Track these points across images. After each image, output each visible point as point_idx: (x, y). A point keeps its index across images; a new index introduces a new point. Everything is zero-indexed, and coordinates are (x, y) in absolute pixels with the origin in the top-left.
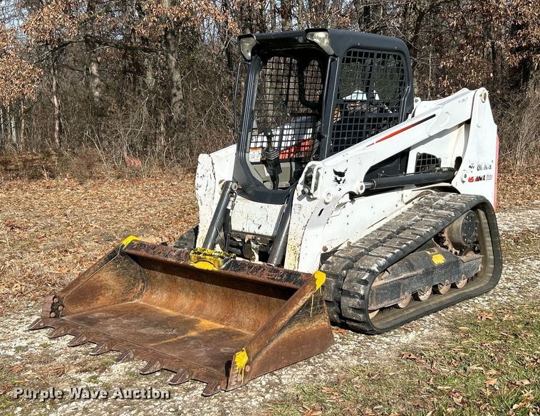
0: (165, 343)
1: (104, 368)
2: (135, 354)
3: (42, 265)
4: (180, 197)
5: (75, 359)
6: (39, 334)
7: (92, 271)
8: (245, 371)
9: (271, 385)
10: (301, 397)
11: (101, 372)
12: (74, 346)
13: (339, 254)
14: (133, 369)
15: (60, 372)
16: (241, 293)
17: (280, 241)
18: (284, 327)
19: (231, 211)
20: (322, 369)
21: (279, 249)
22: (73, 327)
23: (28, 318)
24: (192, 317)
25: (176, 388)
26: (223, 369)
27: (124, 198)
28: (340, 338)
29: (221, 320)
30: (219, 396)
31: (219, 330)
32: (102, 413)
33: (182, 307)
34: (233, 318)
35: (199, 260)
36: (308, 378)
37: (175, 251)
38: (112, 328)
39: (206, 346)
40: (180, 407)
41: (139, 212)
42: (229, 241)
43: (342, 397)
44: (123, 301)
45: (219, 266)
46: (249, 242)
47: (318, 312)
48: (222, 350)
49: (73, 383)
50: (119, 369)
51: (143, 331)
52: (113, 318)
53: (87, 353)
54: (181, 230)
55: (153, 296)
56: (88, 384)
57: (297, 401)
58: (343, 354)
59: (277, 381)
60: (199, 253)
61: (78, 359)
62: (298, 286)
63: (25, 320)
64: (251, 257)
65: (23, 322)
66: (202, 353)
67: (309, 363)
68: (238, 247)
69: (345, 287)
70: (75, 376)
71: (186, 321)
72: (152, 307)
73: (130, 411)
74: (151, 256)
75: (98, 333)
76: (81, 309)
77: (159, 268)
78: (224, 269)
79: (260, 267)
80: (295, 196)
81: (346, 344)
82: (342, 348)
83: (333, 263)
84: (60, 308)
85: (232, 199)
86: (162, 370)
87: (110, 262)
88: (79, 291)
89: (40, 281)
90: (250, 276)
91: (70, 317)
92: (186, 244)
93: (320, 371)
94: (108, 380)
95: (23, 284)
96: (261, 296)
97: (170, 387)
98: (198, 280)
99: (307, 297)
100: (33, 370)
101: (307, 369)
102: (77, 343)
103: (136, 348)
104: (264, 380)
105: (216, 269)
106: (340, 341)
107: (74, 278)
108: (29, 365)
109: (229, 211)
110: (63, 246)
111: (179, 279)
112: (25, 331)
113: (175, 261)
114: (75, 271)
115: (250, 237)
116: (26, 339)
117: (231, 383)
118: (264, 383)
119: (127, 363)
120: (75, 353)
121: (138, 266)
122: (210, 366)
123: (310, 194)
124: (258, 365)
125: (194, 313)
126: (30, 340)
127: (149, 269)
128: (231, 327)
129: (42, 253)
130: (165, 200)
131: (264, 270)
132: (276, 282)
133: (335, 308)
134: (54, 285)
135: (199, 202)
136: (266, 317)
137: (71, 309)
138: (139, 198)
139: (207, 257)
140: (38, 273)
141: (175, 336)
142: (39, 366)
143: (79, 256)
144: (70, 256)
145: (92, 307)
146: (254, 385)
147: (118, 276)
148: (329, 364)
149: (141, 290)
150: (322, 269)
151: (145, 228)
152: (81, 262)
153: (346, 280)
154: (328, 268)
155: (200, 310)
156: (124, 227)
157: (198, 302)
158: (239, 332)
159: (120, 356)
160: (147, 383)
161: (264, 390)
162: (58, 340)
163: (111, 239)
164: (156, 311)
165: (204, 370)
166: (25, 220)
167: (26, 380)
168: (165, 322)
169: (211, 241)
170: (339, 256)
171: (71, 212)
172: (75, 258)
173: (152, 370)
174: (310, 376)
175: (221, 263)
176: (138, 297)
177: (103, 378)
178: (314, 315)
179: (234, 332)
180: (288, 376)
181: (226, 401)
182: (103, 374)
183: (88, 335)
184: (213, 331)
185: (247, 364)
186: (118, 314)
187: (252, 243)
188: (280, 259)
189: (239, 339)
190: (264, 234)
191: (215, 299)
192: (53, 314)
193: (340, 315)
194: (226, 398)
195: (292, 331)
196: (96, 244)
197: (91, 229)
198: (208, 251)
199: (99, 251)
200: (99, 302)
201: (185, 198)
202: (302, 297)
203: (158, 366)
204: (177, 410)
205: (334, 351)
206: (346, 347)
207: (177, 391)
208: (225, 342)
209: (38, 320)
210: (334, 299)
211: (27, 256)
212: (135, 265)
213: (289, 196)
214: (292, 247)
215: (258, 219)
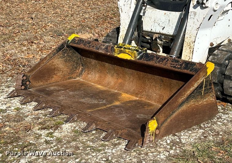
0: (98, 110)
1: (57, 126)
2: (78, 117)
3: (17, 52)
4: (105, 6)
5: (38, 119)
6: (14, 100)
7: (48, 58)
8: (155, 134)
9: (174, 143)
10: (196, 154)
11: (55, 130)
12: (37, 110)
13: (223, 49)
14: (77, 128)
15: (28, 129)
16: (150, 76)
17: (179, 39)
18: (183, 103)
19: (143, 16)
20: (210, 132)
21: (178, 44)
22: (36, 96)
23: (7, 89)
24: (116, 91)
25: (107, 143)
26: (139, 130)
27: (69, 7)
28: (222, 109)
29: (136, 94)
30: (137, 150)
31: (135, 101)
32: (56, 160)
33: (108, 84)
34: (144, 93)
35: (121, 52)
36: (200, 139)
37: (104, 45)
38: (62, 98)
39: (127, 113)
40: (110, 157)
41: (78, 16)
42: (141, 38)
43: (227, 154)
44: (69, 78)
45: (135, 57)
46: (156, 39)
47: (207, 91)
48: (138, 116)
49: (36, 137)
50: (67, 127)
51: (83, 100)
52: (63, 90)
53: (45, 115)
54: (106, 29)
55: (90, 76)
56: (47, 138)
57: (193, 156)
58: (225, 121)
59: (178, 140)
60: (121, 47)
61: (40, 120)
62: (194, 73)
63: (5, 90)
64: (157, 50)
65: (4, 92)
66: (124, 117)
67: (201, 128)
68: (148, 43)
69: (227, 73)
70: (38, 132)
71: (112, 94)
72: (88, 83)
73: (76, 159)
74: (87, 48)
75: (53, 101)
76: (42, 83)
77: (93, 56)
78: (139, 59)
79: (165, 58)
80: (191, 6)
81: (226, 114)
82: (224, 117)
83: (217, 55)
84: (28, 83)
85: (144, 8)
86: (96, 129)
87: (60, 52)
88: (40, 72)
89: (15, 63)
90: (158, 65)
91: (34, 89)
92: (111, 40)
93: (209, 134)
94: (60, 135)
95: (4, 65)
96: (165, 78)
97: (103, 142)
98: (120, 66)
99: (200, 81)
100: (10, 126)
101: (199, 131)
102: (39, 108)
103: (78, 113)
104: (169, 139)
105: (132, 59)
106: (222, 111)
107: (37, 61)
108: (8, 123)
109: (141, 16)
110: (30, 39)
111: (107, 65)
112: (5, 98)
113: (104, 52)
114: (38, 57)
115: (157, 35)
116: (6, 104)
117: (145, 142)
118: (169, 142)
119: (73, 124)
120: (37, 115)
121: (79, 55)
122: (130, 128)
123: (203, 3)
124: (165, 129)
125: (117, 89)
126: (8, 105)
127: (87, 57)
128: (143, 99)
129: (17, 43)
130: (95, 8)
131: (168, 60)
132: (177, 70)
133: (219, 87)
134: (24, 66)
135: (120, 10)
136: (168, 93)
137: (35, 84)
138: (78, 7)
139: (126, 50)
140: (14, 58)
141: (105, 105)
142: (14, 124)
143: (41, 46)
144: (35, 46)
145: (49, 82)
146: (161, 143)
147: (66, 61)
148: (215, 128)
149: (81, 71)
150: (210, 60)
151: (83, 27)
152: (41, 50)
153: (228, 68)
154: (214, 59)
155: (121, 86)
156: (69, 27)
157: (120, 81)
158: (149, 103)
159: (68, 118)
160: (86, 138)
161: (169, 147)
162: (27, 105)
163: (61, 34)
164: (91, 86)
165: (126, 131)
166: (6, 21)
167: (5, 134)
168: (98, 94)
169: (128, 38)
170: (223, 50)
171: (35, 16)
172: (38, 47)
173: (90, 129)
174: (202, 137)
175: (136, 55)
176: (79, 76)
177: (57, 134)
178: (205, 94)
179: (146, 103)
180: (185, 137)
181: (142, 154)
182: (57, 131)
183: (46, 102)
184: (131, 102)
185: (157, 129)
186: (66, 87)
187: (158, 40)
188: (179, 52)
189: (149, 108)
190: (167, 33)
191: (131, 79)
192: (23, 87)
193: (222, 93)
194: (142, 152)
195: (189, 105)
196: (52, 38)
197: (48, 28)
198: (127, 46)
199: (53, 43)
200: (53, 79)
201: (108, 7)
202: (197, 81)
203: (94, 126)
204: (108, 160)
205: (218, 119)
206: (227, 116)
207: (107, 145)
208: (139, 110)
209: (13, 91)
210: (219, 81)
211: (8, 46)
212: (77, 54)
213: (186, 5)
214: (188, 43)
215: (162, 22)
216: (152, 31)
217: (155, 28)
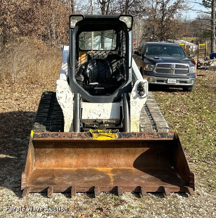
35: (100, 136)
74: (59, 139)
78: (119, 138)
90: (139, 139)
105: (113, 139)
113: (80, 139)
214: (134, 122)
215: (97, 111)
216: (89, 119)
217: (91, 116)
